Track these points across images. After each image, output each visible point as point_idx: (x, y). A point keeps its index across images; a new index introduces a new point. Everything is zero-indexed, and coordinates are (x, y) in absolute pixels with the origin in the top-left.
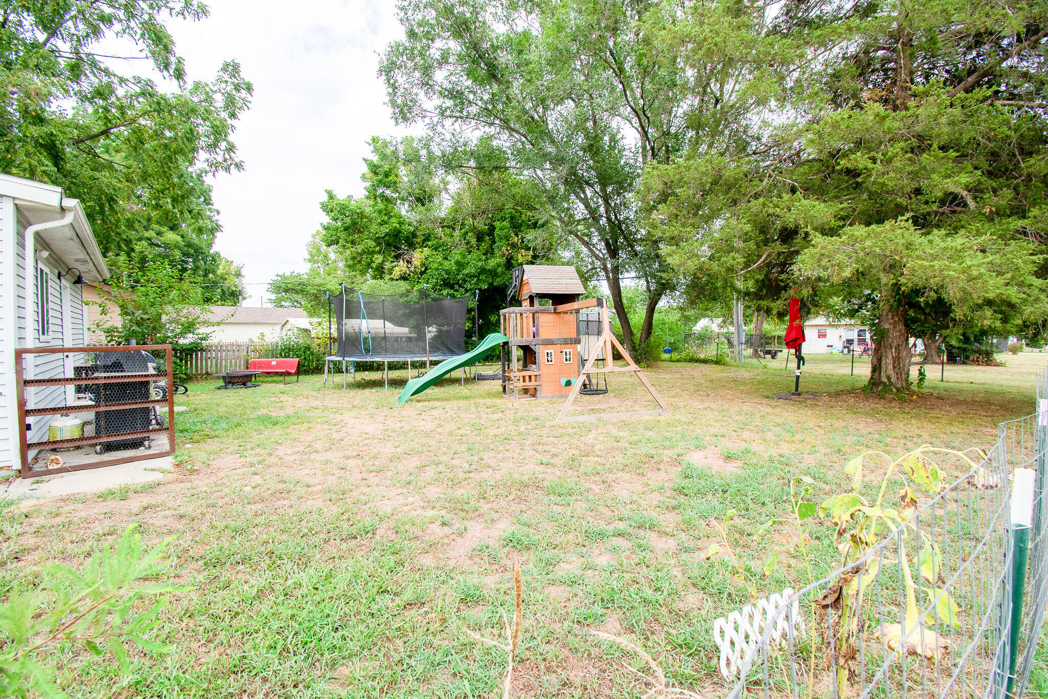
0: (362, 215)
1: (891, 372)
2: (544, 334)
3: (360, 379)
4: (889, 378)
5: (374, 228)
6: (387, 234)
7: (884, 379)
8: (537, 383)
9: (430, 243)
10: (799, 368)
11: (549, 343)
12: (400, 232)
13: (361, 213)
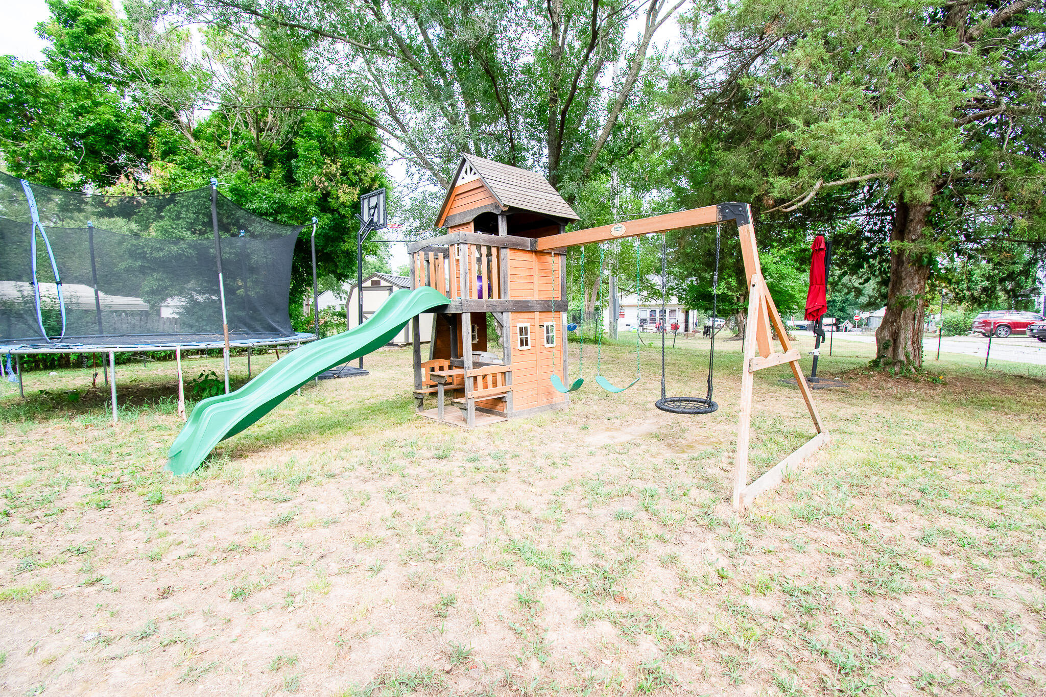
0: (35, 88)
1: (910, 348)
2: (515, 292)
3: (36, 389)
4: (907, 357)
5: (63, 116)
6: (90, 131)
7: (902, 358)
8: (504, 389)
9: (178, 158)
10: (817, 346)
11: (522, 307)
12: (118, 132)
13: (35, 85)
